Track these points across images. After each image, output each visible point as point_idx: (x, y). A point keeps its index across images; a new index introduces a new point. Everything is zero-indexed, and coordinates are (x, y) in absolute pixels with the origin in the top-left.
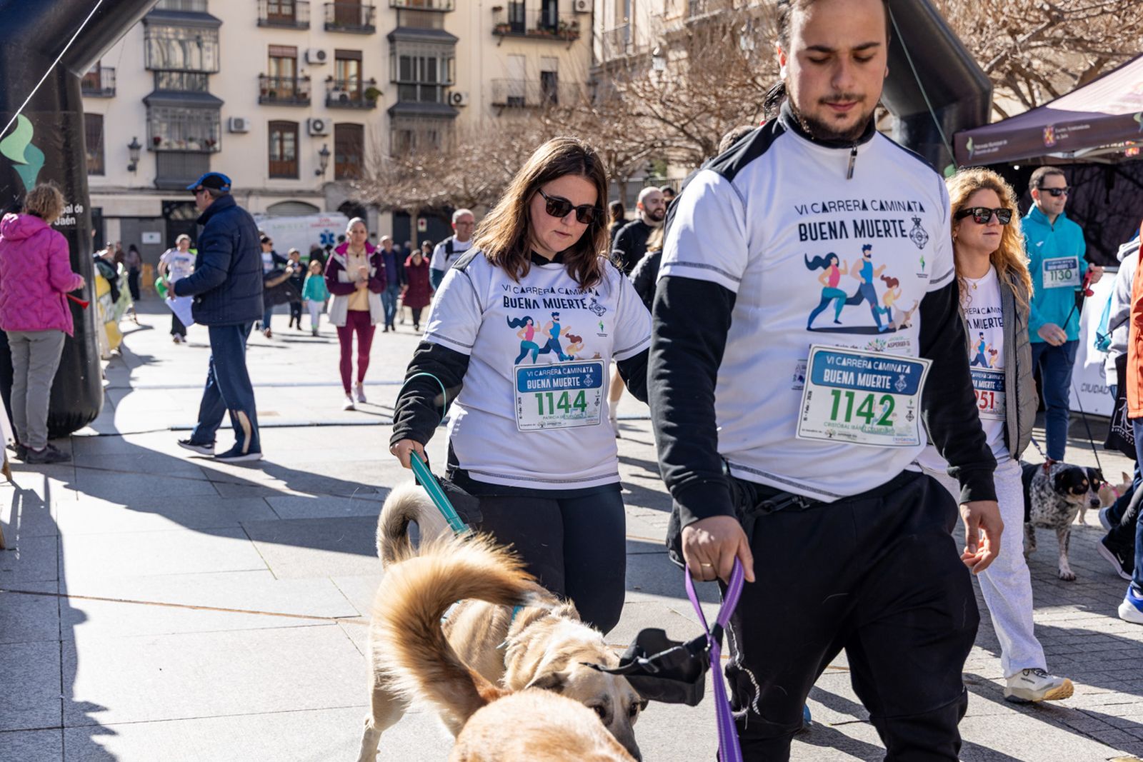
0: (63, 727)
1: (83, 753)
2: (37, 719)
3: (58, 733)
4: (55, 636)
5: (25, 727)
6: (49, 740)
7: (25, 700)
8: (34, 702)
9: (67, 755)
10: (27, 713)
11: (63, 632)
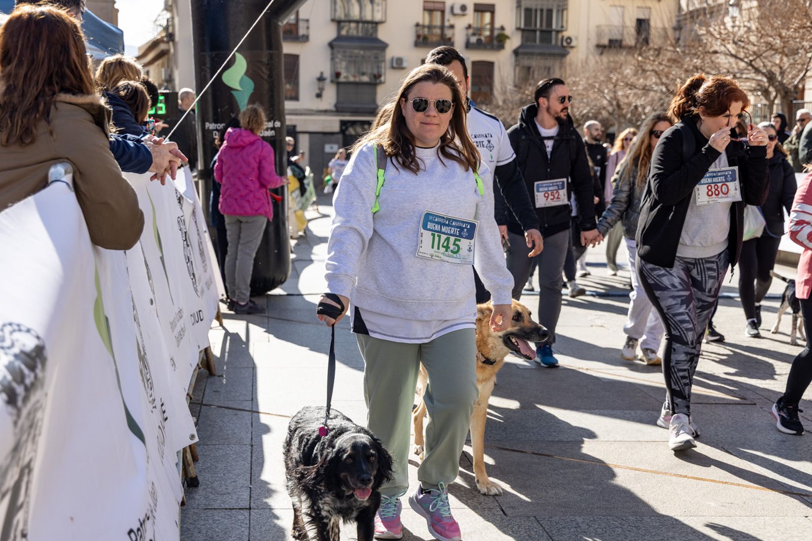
0: (250, 509)
1: (264, 529)
2: (231, 502)
3: (246, 513)
4: (248, 441)
5: (223, 506)
6: (240, 517)
7: (224, 487)
8: (230, 489)
9: (252, 530)
10: (225, 496)
11: (254, 439)
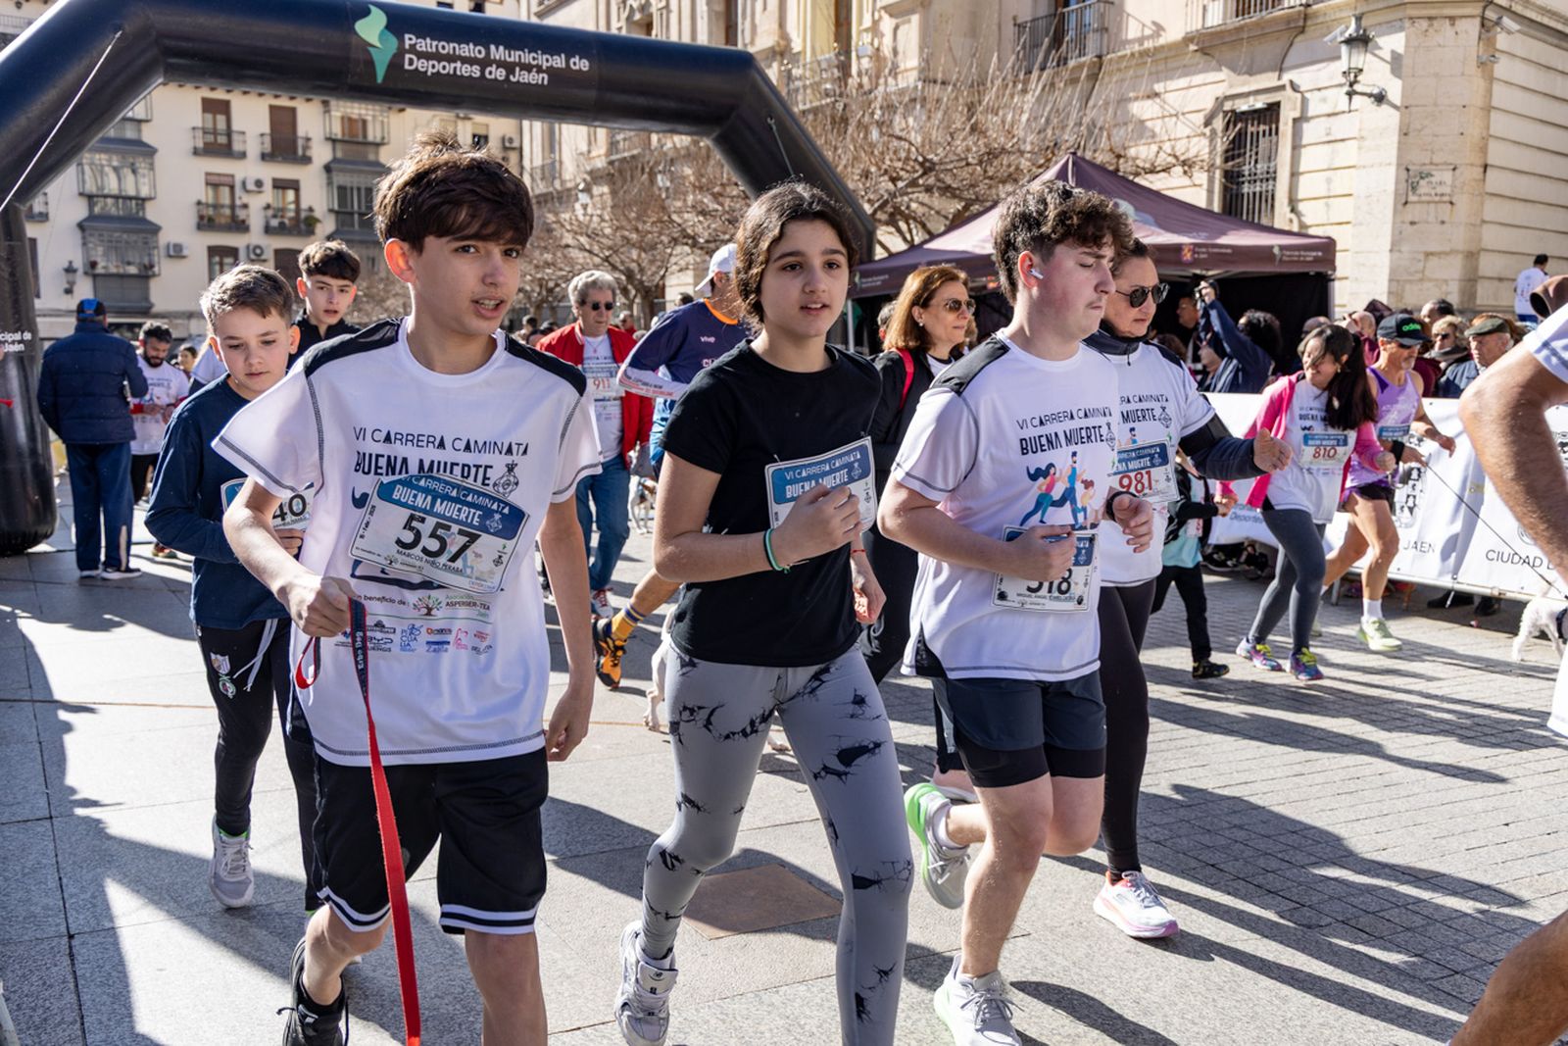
0: (51, 818)
1: (74, 839)
2: (25, 812)
3: (47, 824)
4: (34, 738)
5: (14, 819)
6: (39, 829)
7: (10, 797)
8: (20, 798)
9: (58, 842)
10: (14, 807)
11: (42, 735)
